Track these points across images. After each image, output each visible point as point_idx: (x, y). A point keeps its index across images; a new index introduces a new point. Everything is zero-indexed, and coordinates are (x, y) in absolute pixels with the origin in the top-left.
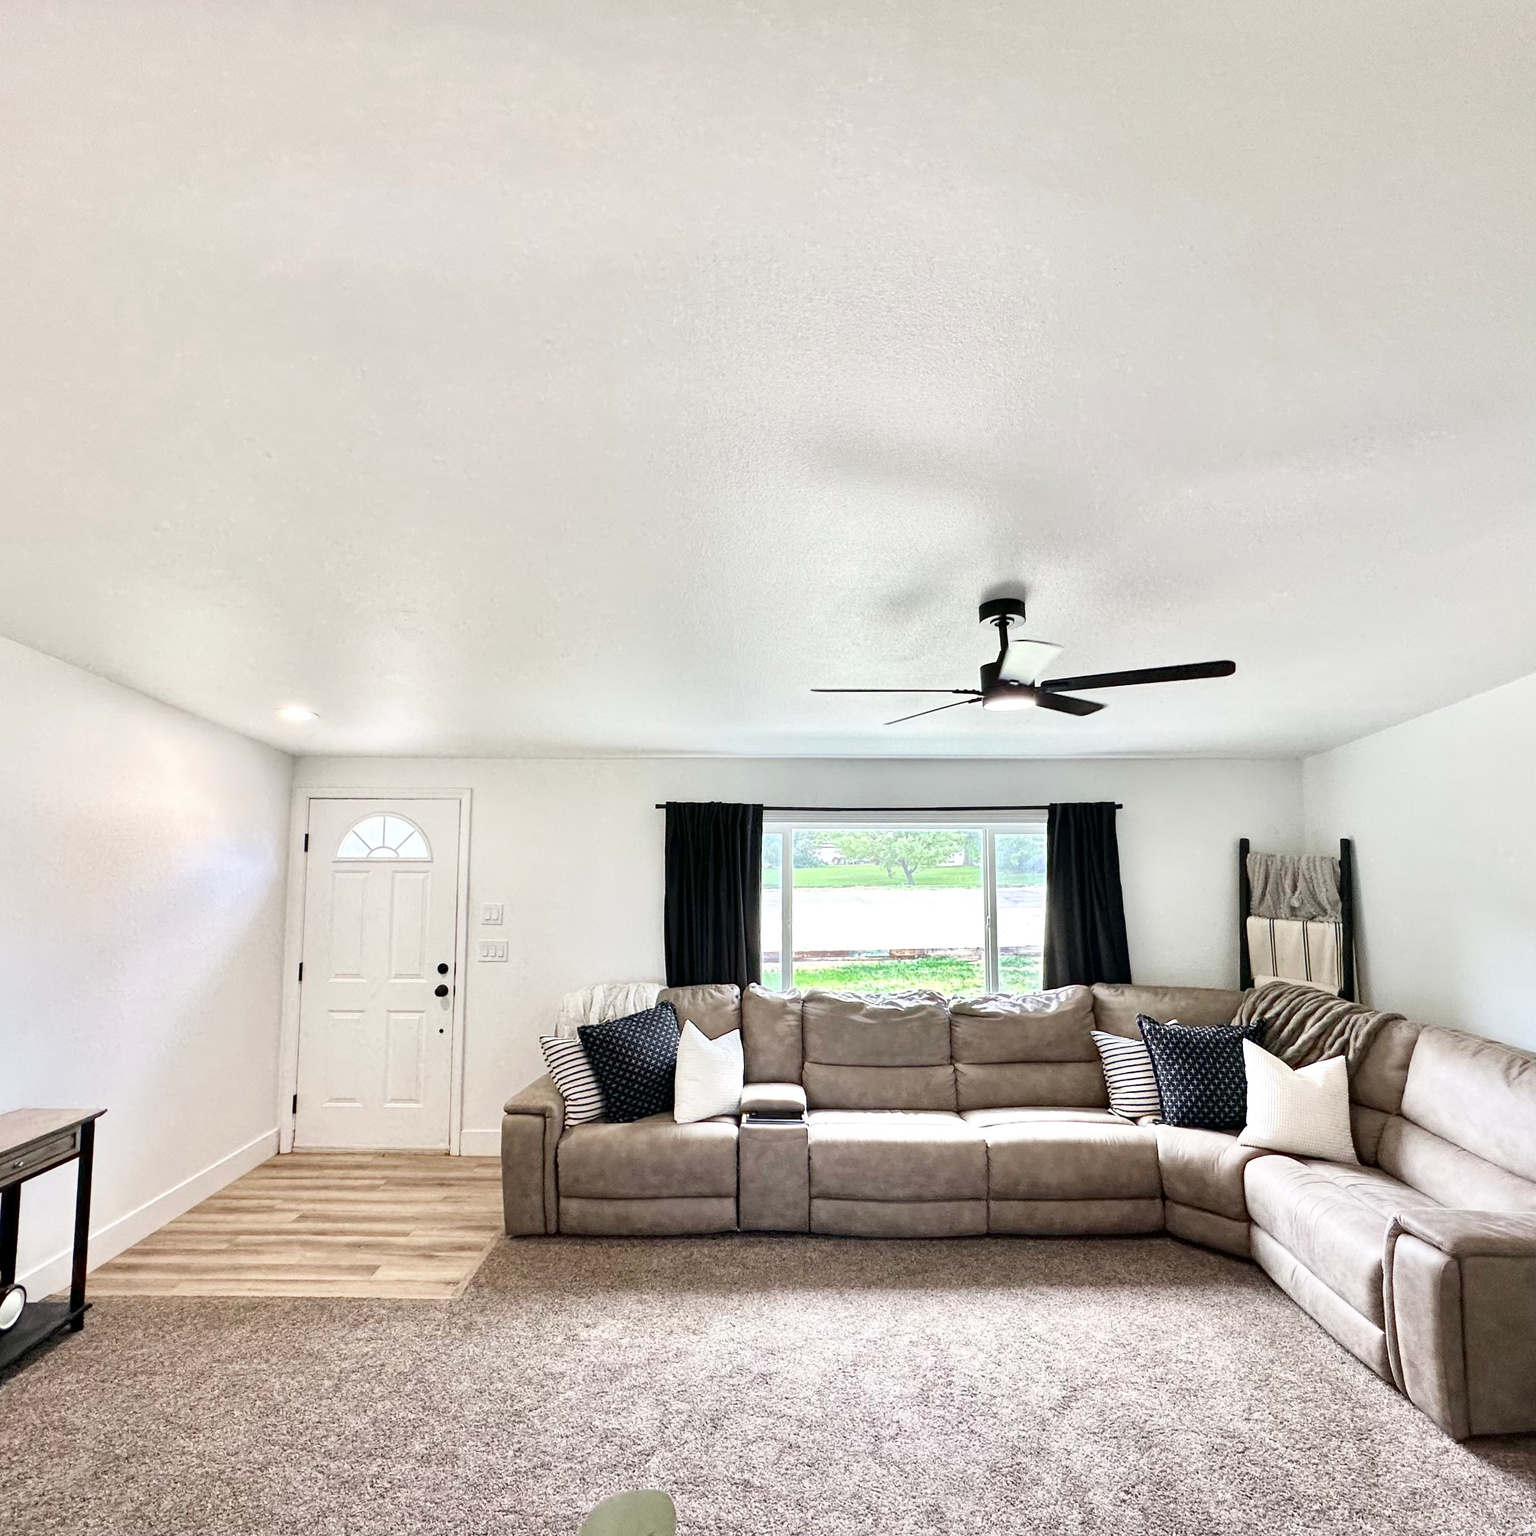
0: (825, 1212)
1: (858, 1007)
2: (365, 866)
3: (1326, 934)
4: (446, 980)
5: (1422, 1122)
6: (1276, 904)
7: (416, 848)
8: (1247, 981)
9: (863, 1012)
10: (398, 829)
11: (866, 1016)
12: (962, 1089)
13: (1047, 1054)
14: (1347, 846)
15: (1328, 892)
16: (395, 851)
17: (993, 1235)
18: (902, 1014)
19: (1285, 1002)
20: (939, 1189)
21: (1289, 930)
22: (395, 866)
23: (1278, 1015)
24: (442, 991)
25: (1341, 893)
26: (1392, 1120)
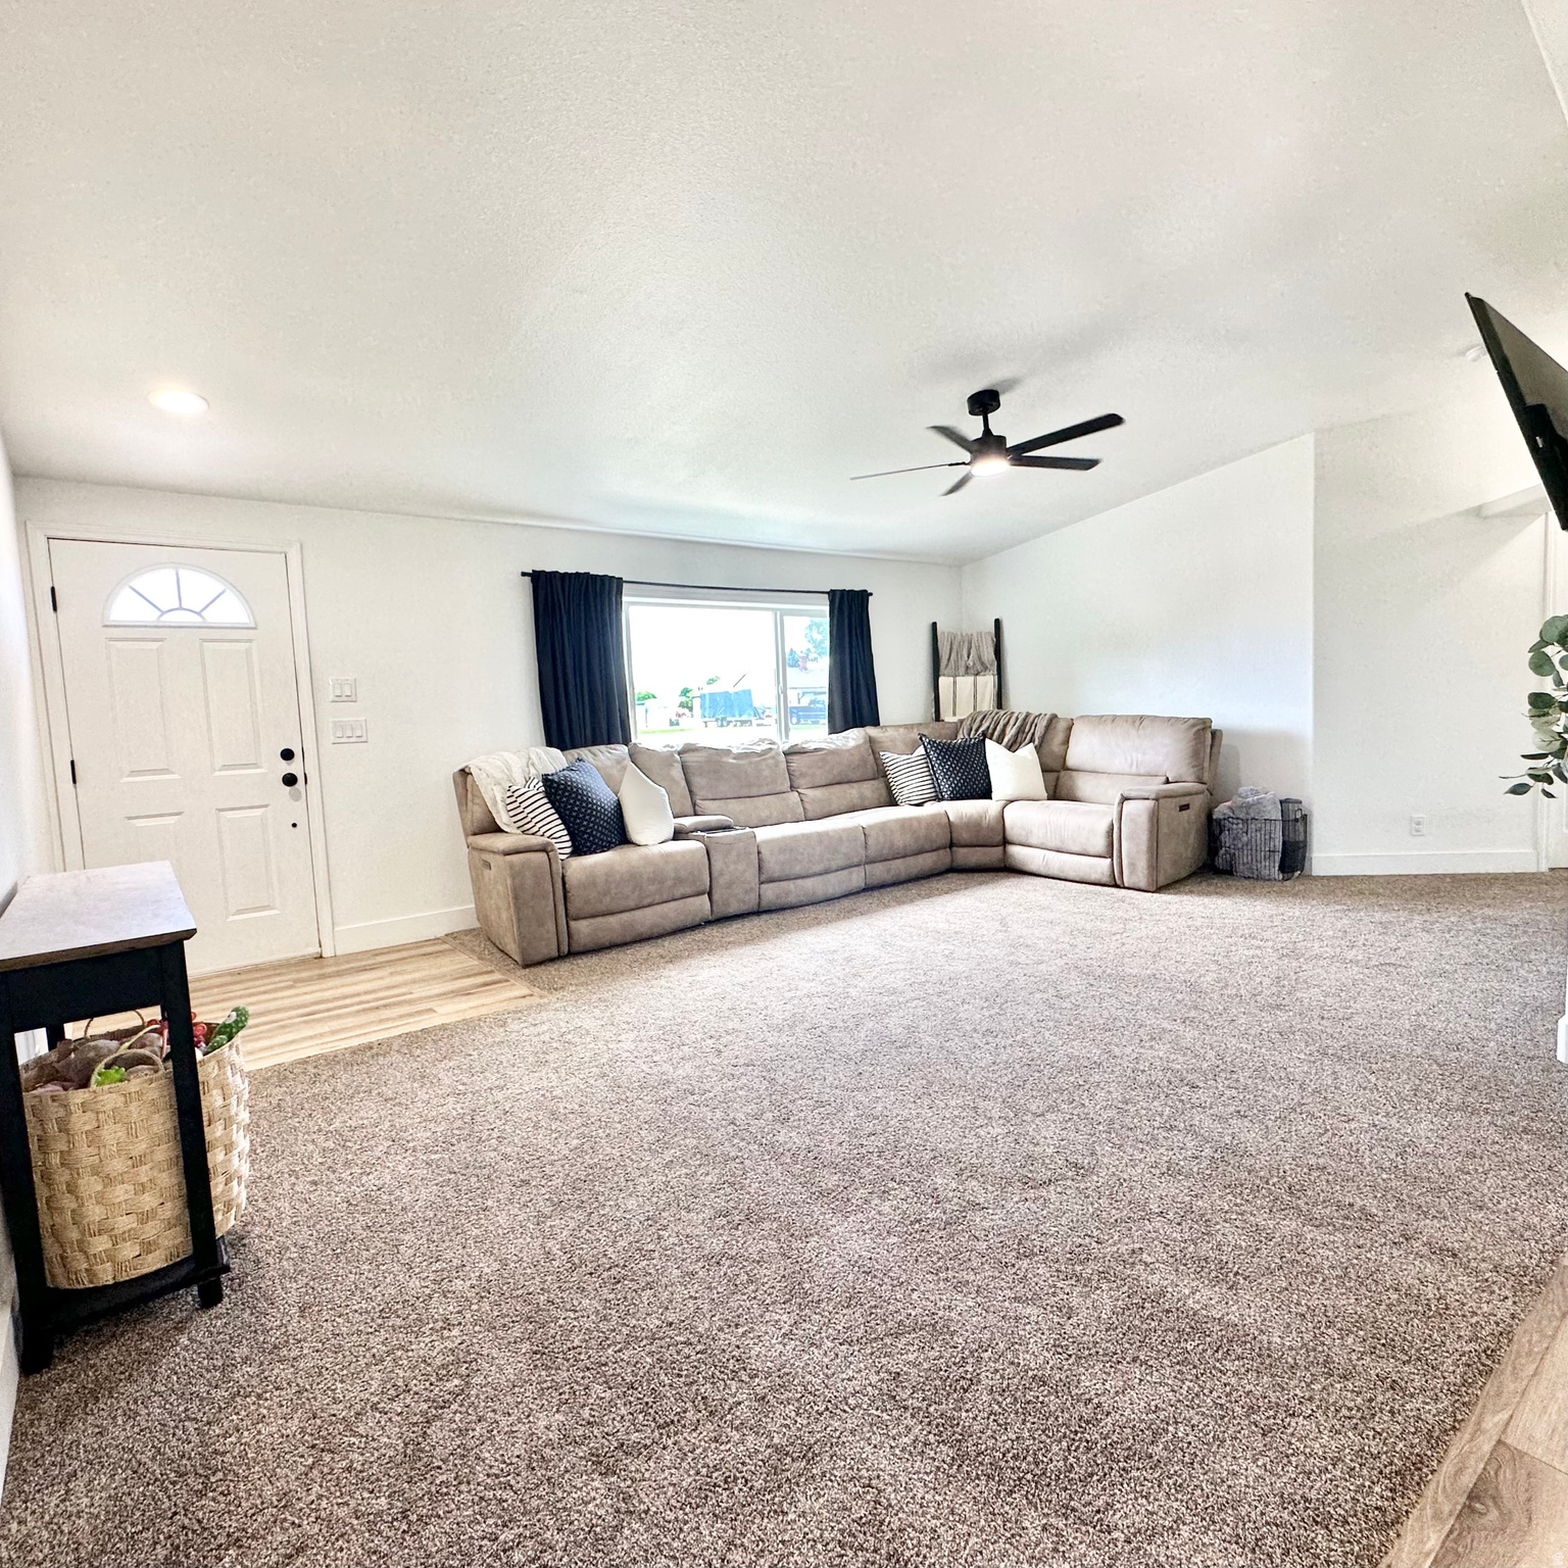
0: (770, 893)
1: (728, 752)
2: (159, 633)
3: (988, 681)
4: (294, 767)
5: (1082, 768)
6: (957, 668)
7: (231, 611)
8: (938, 718)
9: (732, 756)
10: (199, 587)
11: (734, 759)
12: (807, 806)
13: (852, 776)
14: (998, 623)
15: (988, 654)
16: (199, 614)
17: (869, 889)
18: (759, 755)
19: (989, 720)
20: (840, 861)
21: (965, 682)
22: (204, 633)
23: (988, 728)
24: (290, 780)
25: (995, 654)
26: (1063, 773)
